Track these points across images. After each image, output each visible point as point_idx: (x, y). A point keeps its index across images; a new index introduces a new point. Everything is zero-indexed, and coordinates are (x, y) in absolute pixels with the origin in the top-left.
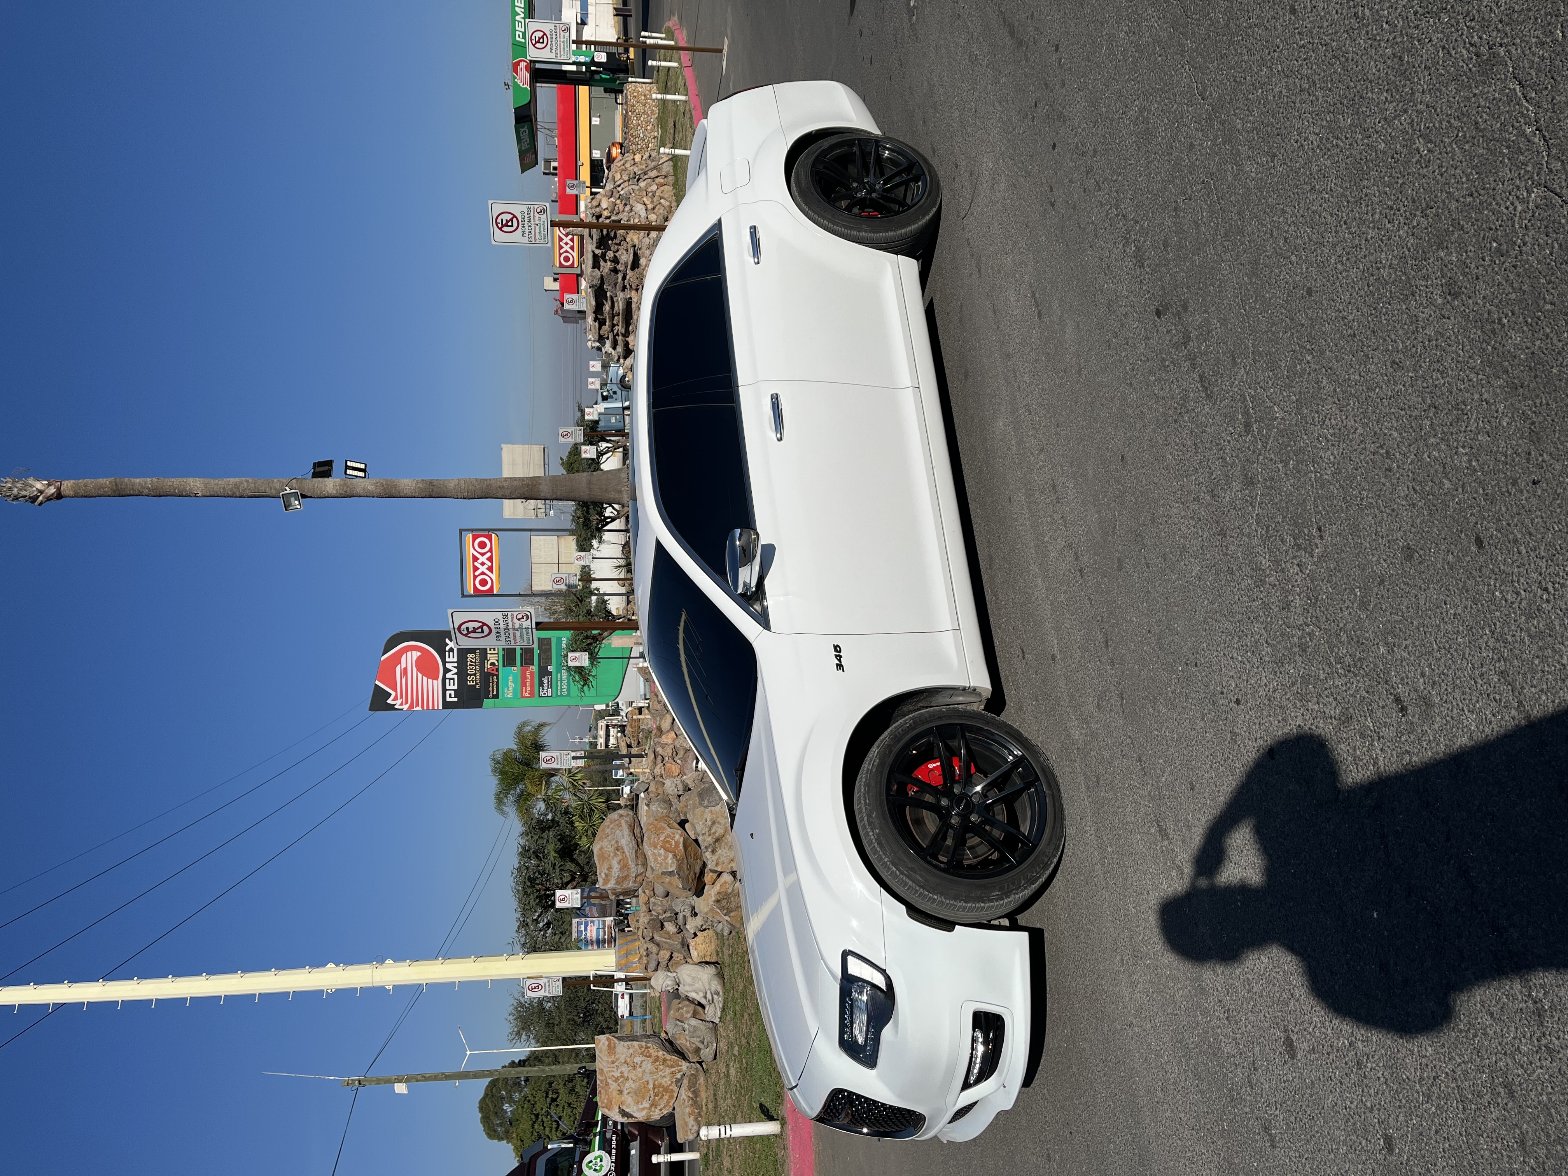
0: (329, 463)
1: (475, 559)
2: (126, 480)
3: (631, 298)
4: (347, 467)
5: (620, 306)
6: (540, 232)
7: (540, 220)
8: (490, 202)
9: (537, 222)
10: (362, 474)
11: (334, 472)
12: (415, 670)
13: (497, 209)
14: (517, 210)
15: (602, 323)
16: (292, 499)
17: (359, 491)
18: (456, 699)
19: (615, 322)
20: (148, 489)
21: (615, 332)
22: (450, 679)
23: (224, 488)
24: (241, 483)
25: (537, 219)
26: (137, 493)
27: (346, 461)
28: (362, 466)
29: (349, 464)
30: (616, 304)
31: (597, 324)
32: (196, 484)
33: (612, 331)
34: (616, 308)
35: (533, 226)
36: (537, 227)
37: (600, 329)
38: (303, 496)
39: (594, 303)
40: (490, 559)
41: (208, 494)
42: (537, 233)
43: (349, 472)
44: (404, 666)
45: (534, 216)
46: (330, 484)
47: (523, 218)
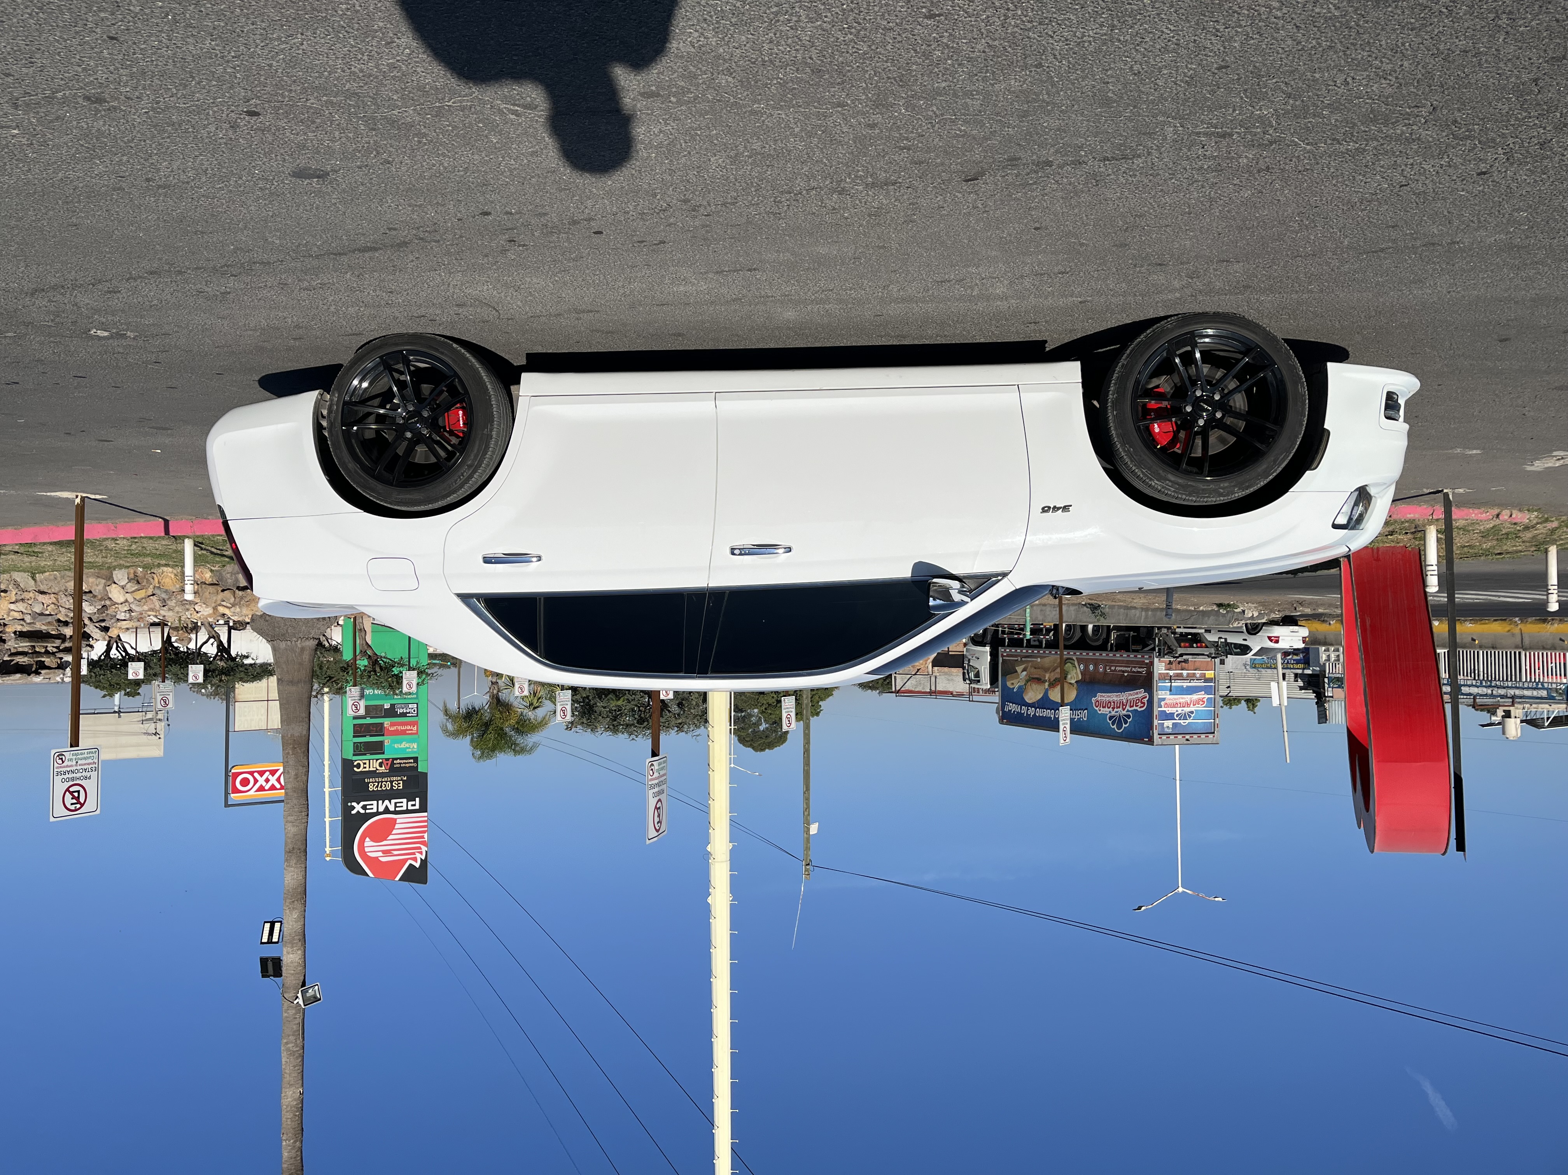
0: (264, 961)
1: (261, 789)
2: (285, 1166)
3: (15, 633)
4: (270, 941)
5: (24, 645)
6: (85, 759)
7: (71, 760)
8: (52, 819)
9: (74, 763)
10: (277, 925)
11: (275, 955)
12: (385, 843)
13: (60, 810)
14: (60, 787)
15: (42, 666)
16: (308, 995)
17: (298, 926)
18: (417, 799)
19: (43, 650)
20: (295, 1142)
21: (55, 650)
22: (396, 807)
23: (294, 1067)
24: (288, 1050)
25: (70, 763)
26: (299, 1153)
27: (262, 943)
28: (268, 926)
29: (265, 940)
30: (20, 650)
31: (43, 672)
32: (289, 1096)
33: (53, 654)
34: (26, 650)
35: (79, 768)
36: (80, 762)
37: (49, 668)
38: (304, 984)
39: (18, 676)
40: (262, 773)
41: (300, 1082)
42: (87, 761)
43: (275, 939)
44: (380, 854)
45: (67, 766)
46: (290, 958)
47: (69, 780)
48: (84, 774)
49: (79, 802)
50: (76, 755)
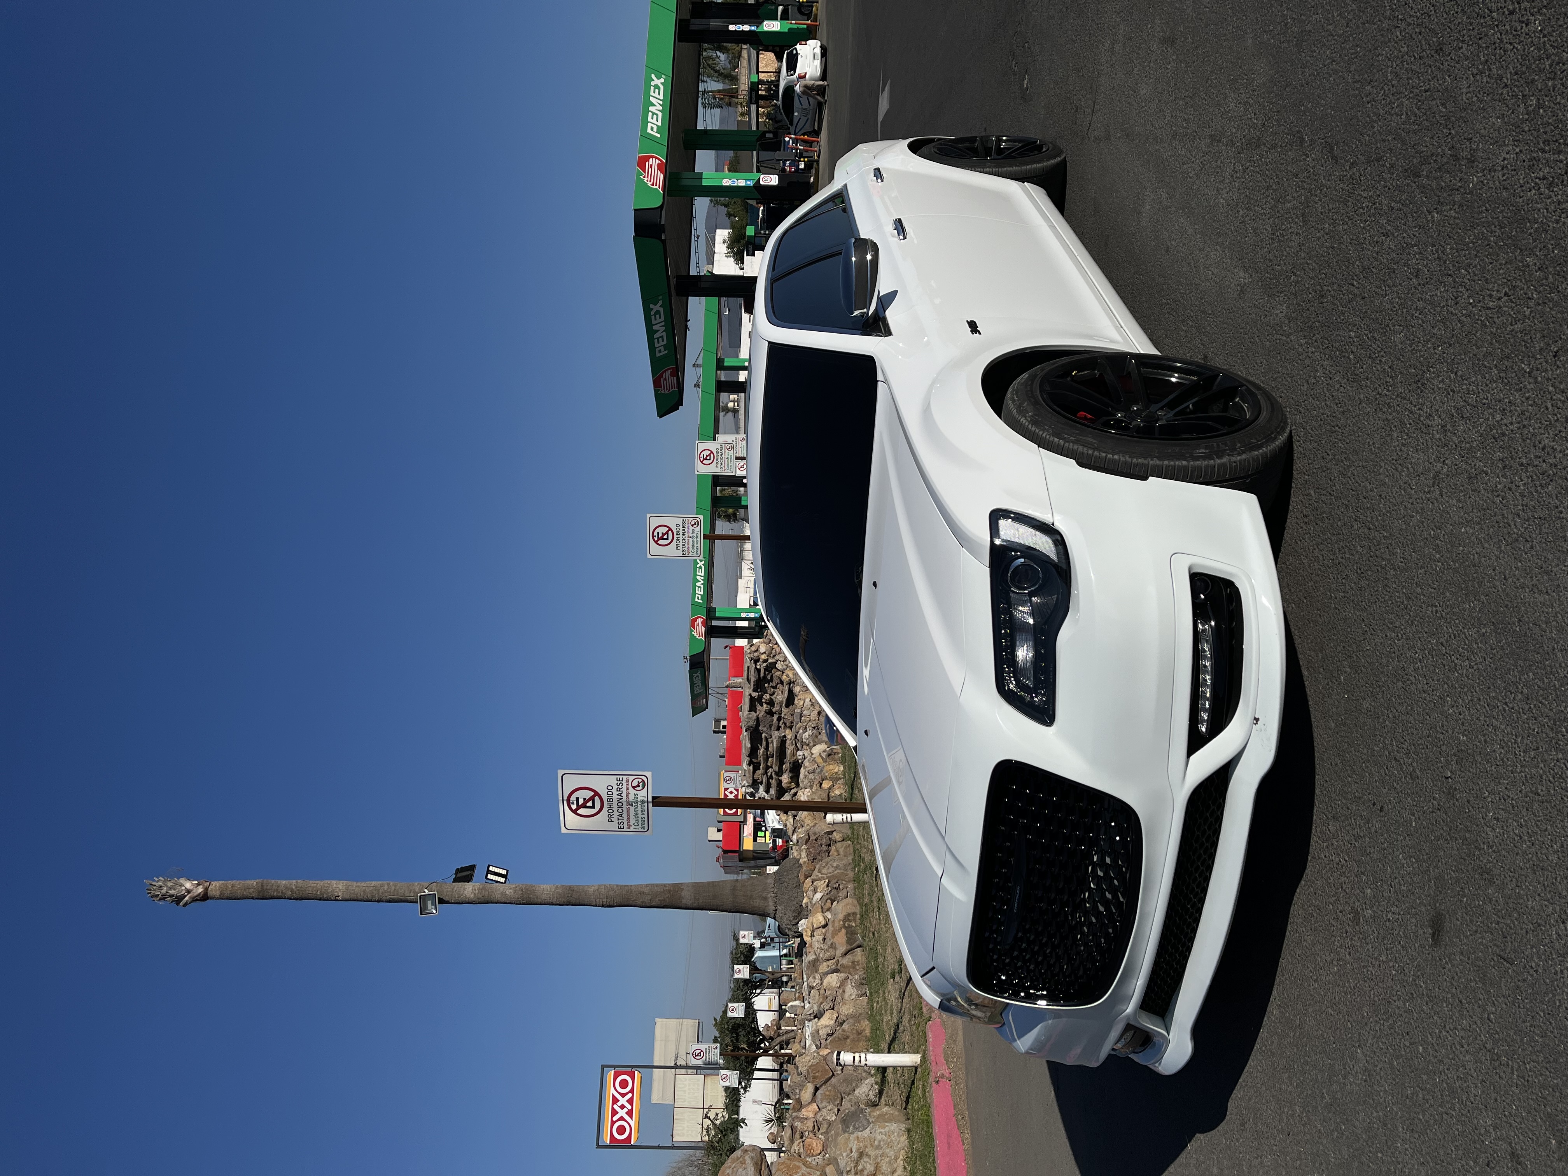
0: (472, 868)
1: (615, 1101)
2: (273, 881)
3: (785, 736)
4: (489, 872)
5: (774, 744)
6: (693, 545)
7: (693, 533)
8: (648, 516)
9: (691, 535)
10: (502, 880)
11: (474, 878)
13: (655, 522)
14: (672, 522)
15: (756, 768)
16: (429, 903)
17: (497, 896)
19: (769, 764)
20: (292, 890)
21: (769, 774)
23: (364, 891)
24: (382, 885)
25: (691, 531)
26: (280, 894)
27: (489, 866)
28: (504, 872)
29: (491, 868)
30: (771, 746)
31: (751, 767)
32: (339, 887)
33: (766, 773)
34: (770, 749)
35: (686, 538)
36: (691, 540)
37: (754, 773)
38: (441, 901)
39: (749, 746)
40: (630, 1101)
41: (347, 897)
42: (691, 546)
43: (490, 876)
45: (689, 529)
46: (469, 889)
47: (678, 530)
48: (681, 544)
49: (659, 539)
50: (697, 536)
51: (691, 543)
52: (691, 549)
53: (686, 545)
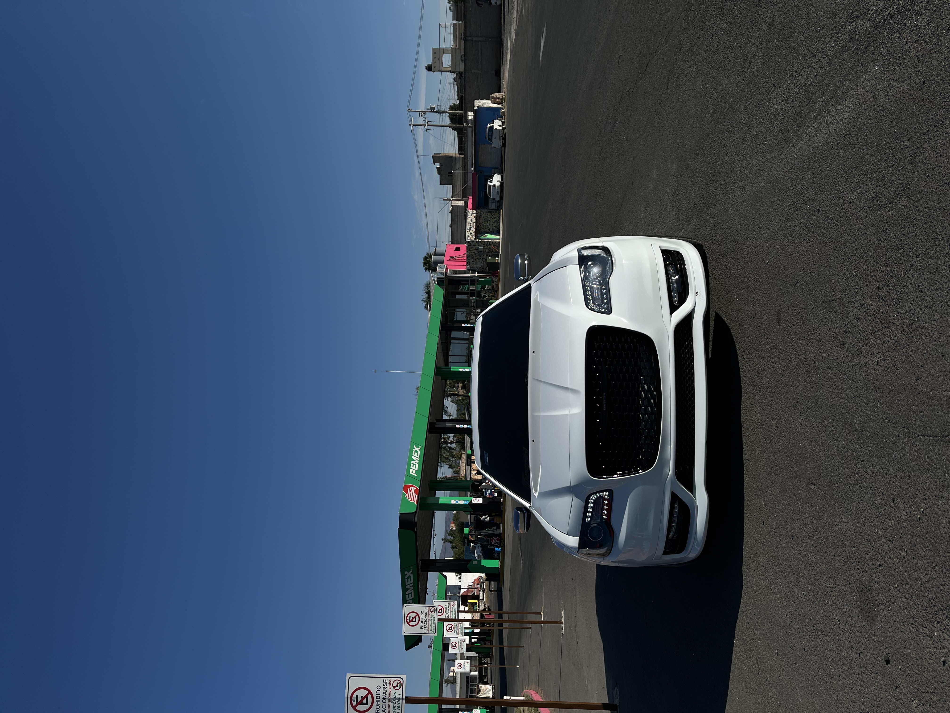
6: (431, 625)
7: (432, 617)
35: (427, 621)
36: (430, 622)
45: (429, 614)
47: (422, 616)
48: (424, 624)
49: (410, 621)
50: (434, 619)
51: (430, 624)
52: (430, 628)
53: (427, 626)
